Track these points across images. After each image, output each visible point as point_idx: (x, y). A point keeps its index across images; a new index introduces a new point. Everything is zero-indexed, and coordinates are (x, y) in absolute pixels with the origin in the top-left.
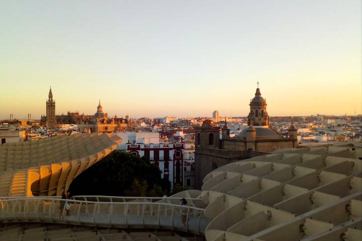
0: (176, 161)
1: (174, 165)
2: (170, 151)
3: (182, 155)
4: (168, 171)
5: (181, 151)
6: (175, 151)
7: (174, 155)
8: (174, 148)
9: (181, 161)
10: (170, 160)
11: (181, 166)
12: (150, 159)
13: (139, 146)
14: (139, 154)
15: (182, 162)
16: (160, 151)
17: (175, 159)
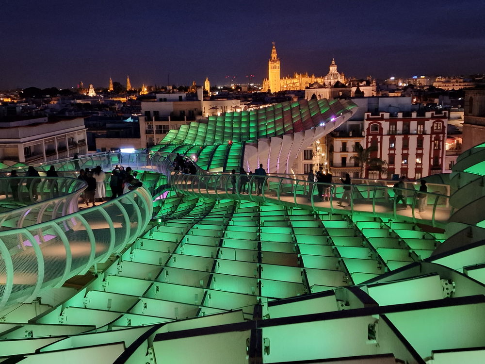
0: (434, 136)
1: (431, 141)
2: (426, 122)
3: (444, 127)
4: (422, 149)
5: (443, 122)
6: (434, 123)
7: (432, 128)
8: (433, 117)
9: (441, 135)
10: (426, 134)
11: (441, 143)
12: (398, 132)
13: (383, 115)
14: (382, 127)
15: (444, 137)
16: (411, 122)
17: (432, 133)
